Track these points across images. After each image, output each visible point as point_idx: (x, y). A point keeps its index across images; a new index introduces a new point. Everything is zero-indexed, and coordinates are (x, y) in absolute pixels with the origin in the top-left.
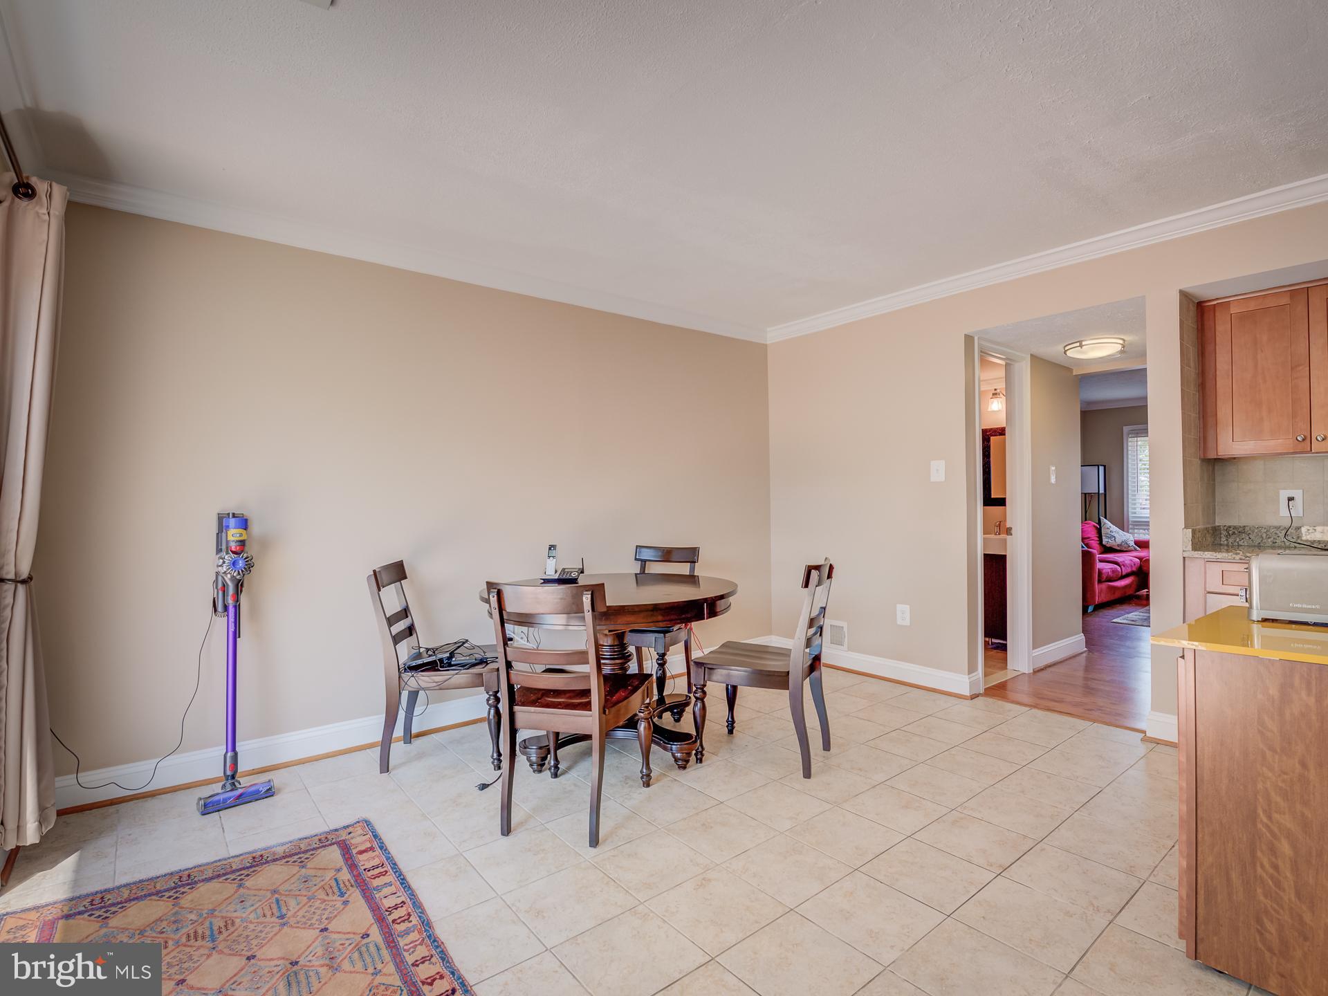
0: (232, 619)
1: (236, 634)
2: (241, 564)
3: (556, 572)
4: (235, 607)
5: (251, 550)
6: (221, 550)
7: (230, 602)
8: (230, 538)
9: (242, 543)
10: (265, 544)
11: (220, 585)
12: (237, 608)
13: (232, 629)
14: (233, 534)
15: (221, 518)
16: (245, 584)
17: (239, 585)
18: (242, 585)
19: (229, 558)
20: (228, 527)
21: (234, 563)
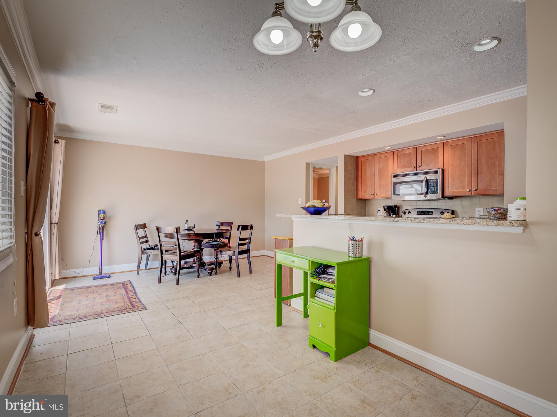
0: (101, 236)
1: (102, 239)
2: (103, 222)
3: (187, 227)
4: (102, 233)
5: (106, 219)
6: (99, 219)
7: (101, 231)
8: (101, 216)
9: (104, 217)
10: (110, 218)
11: (99, 227)
12: (103, 233)
13: (101, 238)
14: (102, 215)
15: (99, 211)
16: (105, 227)
17: (103, 228)
18: (104, 228)
19: (100, 221)
20: (100, 213)
21: (102, 222)
